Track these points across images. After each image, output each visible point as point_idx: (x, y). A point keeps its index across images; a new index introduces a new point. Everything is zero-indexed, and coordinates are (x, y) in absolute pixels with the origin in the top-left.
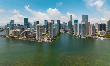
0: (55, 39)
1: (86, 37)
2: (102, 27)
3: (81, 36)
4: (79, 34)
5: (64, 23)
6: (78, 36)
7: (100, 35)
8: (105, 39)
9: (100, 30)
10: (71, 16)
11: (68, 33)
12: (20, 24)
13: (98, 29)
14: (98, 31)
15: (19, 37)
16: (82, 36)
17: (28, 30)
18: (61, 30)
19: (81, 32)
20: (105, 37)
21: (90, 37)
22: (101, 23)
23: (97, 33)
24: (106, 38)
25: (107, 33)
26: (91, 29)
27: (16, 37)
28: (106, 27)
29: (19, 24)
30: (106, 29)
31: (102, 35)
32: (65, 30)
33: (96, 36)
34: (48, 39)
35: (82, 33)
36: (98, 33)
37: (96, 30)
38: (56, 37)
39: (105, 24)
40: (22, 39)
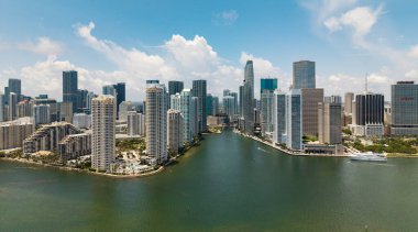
0: (174, 163)
1: (307, 151)
2: (370, 107)
3: (284, 146)
4: (278, 136)
5: (226, 93)
6: (274, 146)
7: (363, 142)
8: (383, 159)
9: (361, 121)
10: (250, 63)
11: (236, 131)
12: (46, 96)
13: (353, 115)
14: (353, 125)
15: (19, 154)
16: (289, 145)
17: (64, 124)
18: (211, 122)
19: (284, 128)
20: (380, 151)
21: (321, 152)
22: (365, 93)
23: (349, 133)
24: (385, 154)
25: (388, 134)
26: (328, 117)
27: (7, 151)
28: (385, 107)
29: (42, 97)
30: (387, 117)
31: (370, 143)
32: (227, 121)
33: (346, 145)
34: (143, 162)
35: (288, 134)
36: (356, 133)
37: (347, 120)
38: (182, 151)
39: (380, 99)
40: (31, 161)
